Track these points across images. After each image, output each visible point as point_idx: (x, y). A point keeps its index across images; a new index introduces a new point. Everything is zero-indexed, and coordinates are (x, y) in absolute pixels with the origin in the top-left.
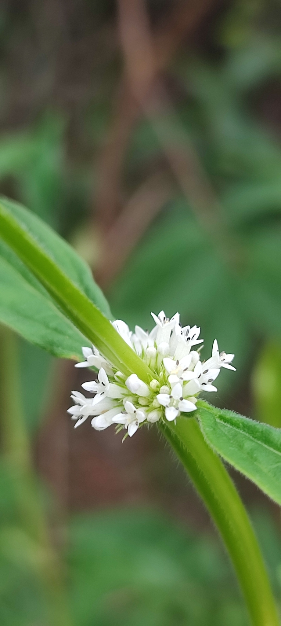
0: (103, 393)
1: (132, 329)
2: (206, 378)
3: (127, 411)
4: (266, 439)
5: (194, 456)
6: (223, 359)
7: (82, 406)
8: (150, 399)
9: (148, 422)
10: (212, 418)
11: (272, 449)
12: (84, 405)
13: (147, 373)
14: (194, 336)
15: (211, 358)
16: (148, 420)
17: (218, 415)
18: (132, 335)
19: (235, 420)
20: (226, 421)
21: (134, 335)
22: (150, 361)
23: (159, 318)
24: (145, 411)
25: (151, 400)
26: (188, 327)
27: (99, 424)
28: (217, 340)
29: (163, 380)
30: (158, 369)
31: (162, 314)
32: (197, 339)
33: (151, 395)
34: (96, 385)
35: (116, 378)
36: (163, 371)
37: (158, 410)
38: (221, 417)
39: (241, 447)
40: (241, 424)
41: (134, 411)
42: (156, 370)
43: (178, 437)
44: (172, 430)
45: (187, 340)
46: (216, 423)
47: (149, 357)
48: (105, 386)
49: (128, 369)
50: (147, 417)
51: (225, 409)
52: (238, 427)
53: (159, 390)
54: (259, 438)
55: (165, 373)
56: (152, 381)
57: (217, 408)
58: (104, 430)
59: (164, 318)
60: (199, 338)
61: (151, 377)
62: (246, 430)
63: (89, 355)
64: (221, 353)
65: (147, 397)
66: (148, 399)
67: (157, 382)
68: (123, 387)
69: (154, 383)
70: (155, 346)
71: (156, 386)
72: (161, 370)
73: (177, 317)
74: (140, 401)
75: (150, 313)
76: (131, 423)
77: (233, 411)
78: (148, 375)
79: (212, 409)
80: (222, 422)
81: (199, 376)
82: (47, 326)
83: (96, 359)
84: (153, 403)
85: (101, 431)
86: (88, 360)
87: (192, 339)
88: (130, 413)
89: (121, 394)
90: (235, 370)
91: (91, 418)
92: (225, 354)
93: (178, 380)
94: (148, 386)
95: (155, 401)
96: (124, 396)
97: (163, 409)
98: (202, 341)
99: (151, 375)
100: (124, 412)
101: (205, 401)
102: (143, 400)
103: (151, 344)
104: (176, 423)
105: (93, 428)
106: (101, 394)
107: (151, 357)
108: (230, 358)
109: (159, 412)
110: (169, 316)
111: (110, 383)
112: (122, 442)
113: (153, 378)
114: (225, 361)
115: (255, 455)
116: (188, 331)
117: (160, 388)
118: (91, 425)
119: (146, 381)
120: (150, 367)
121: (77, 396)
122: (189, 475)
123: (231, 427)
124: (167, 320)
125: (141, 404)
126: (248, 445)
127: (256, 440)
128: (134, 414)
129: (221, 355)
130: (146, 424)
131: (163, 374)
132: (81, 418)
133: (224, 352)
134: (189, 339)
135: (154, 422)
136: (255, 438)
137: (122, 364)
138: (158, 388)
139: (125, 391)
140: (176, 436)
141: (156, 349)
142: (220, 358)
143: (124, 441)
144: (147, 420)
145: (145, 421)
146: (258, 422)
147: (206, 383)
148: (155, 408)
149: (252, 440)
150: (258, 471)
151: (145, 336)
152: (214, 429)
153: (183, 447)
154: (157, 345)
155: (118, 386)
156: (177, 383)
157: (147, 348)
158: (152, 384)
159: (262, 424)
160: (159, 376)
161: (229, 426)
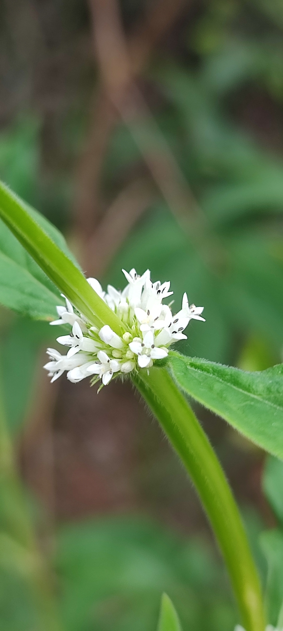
0: (78, 345)
1: (105, 289)
2: (176, 327)
3: (101, 362)
4: (236, 382)
5: (168, 410)
6: (192, 311)
7: (58, 361)
8: (123, 351)
9: (122, 373)
10: (183, 364)
11: (241, 390)
12: (59, 360)
13: (120, 326)
14: (164, 289)
15: (181, 311)
17: (190, 363)
18: (105, 295)
19: (205, 365)
20: (196, 367)
21: (107, 296)
22: (123, 316)
23: (130, 275)
24: (118, 362)
25: (125, 352)
26: (159, 282)
27: (75, 376)
28: (187, 293)
29: (136, 333)
30: (131, 324)
31: (133, 272)
32: (168, 292)
33: (124, 347)
34: (71, 339)
35: (90, 332)
36: (135, 324)
37: (132, 361)
38: (192, 365)
39: (211, 389)
40: (211, 369)
41: (108, 360)
42: (129, 325)
43: (152, 391)
44: (146, 383)
45: (158, 293)
46: (187, 369)
47: (121, 312)
48: (79, 339)
49: (101, 321)
50: (121, 367)
51: (195, 357)
52: (208, 372)
54: (228, 381)
55: (137, 326)
56: (125, 333)
57: (188, 357)
58: (80, 381)
59: (135, 274)
60: (169, 291)
61: (124, 330)
62: (216, 374)
63: (62, 313)
64: (191, 306)
65: (121, 349)
66: (122, 351)
67: (130, 334)
68: (97, 341)
69: (127, 335)
70: (127, 302)
71: (128, 337)
72: (133, 324)
73: (148, 273)
74: (114, 353)
75: (122, 270)
76: (105, 373)
77: (203, 358)
78: (121, 328)
79: (184, 358)
80: (193, 369)
81: (169, 325)
82: (22, 292)
83: (70, 316)
84: (126, 355)
85: (76, 383)
86: (62, 317)
87: (162, 293)
88: (104, 363)
89: (95, 347)
90: (204, 320)
91: (66, 372)
92: (195, 306)
93: (150, 328)
94: (121, 338)
95: (128, 352)
96: (98, 349)
97: (135, 358)
98: (172, 293)
99: (123, 327)
100: (98, 362)
101: (177, 352)
102: (117, 352)
103: (124, 300)
104: (149, 374)
105: (69, 380)
106: (76, 347)
107: (124, 312)
108: (200, 310)
109: (132, 362)
110: (140, 273)
111: (84, 336)
112: (97, 393)
113: (126, 330)
114: (194, 313)
115: (224, 395)
116: (158, 285)
117: (132, 340)
118: (67, 378)
119: (119, 334)
120: (123, 320)
121: (52, 352)
122: (164, 430)
123: (202, 372)
124: (138, 277)
125: (115, 357)
126: (218, 387)
127: (225, 382)
128: (108, 363)
129: (191, 307)
130: (120, 374)
131: (136, 327)
132: (57, 373)
133: (193, 304)
134: (159, 291)
135: (128, 372)
136: (225, 380)
137: (95, 316)
138: (131, 339)
139: (99, 345)
140: (150, 390)
141: (128, 304)
142: (190, 311)
143: (99, 392)
144: (121, 370)
145: (119, 371)
146: (228, 366)
147: (176, 331)
148: (129, 360)
149: (221, 382)
150: (227, 409)
151: (118, 295)
152: (185, 374)
153: (157, 400)
154: (129, 301)
155: (92, 340)
156: (148, 331)
157: (119, 303)
158: (125, 337)
159: (231, 367)
160: (131, 329)
161: (199, 372)
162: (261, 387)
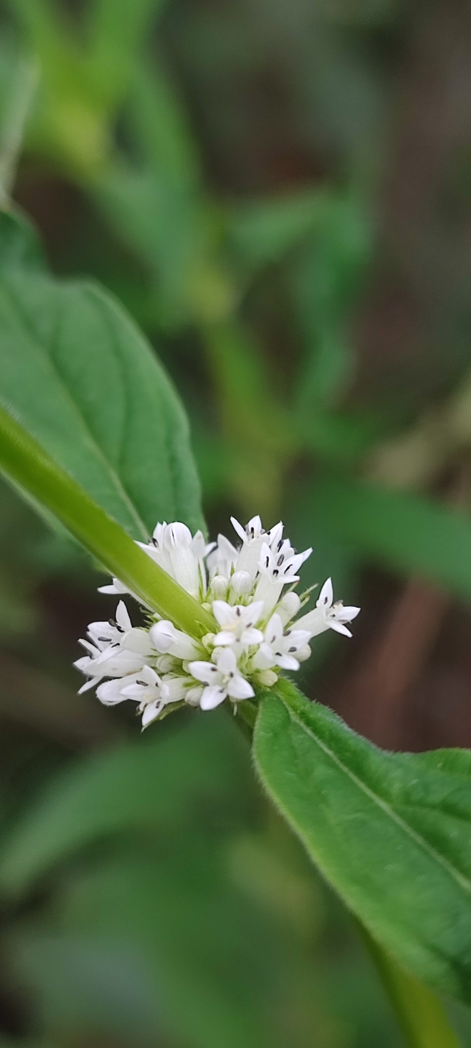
0: (118, 644)
2: (284, 644)
3: (147, 681)
6: (332, 614)
7: (95, 659)
9: (186, 703)
11: (362, 785)
13: (197, 622)
14: (288, 568)
15: (310, 614)
16: (186, 700)
19: (321, 723)
20: (308, 722)
23: (249, 531)
24: (184, 684)
27: (108, 694)
28: (332, 580)
34: (110, 629)
39: (306, 774)
40: (327, 733)
41: (155, 683)
45: (273, 574)
48: (122, 633)
50: (185, 696)
52: (321, 738)
53: (212, 652)
54: (348, 763)
56: (207, 634)
58: (115, 706)
59: (252, 529)
60: (298, 573)
61: (205, 629)
62: (332, 744)
64: (335, 603)
69: (209, 639)
71: (209, 644)
73: (279, 529)
75: (230, 517)
76: (149, 703)
78: (198, 625)
80: (301, 723)
81: (272, 640)
85: (110, 706)
87: (284, 574)
88: (150, 685)
90: (350, 634)
92: (344, 605)
93: (234, 641)
94: (197, 642)
99: (203, 625)
100: (143, 681)
101: (292, 682)
105: (97, 698)
106: (115, 646)
108: (352, 612)
110: (268, 526)
112: (141, 730)
113: (210, 630)
114: (337, 618)
115: (323, 792)
116: (282, 558)
118: (96, 695)
119: (196, 636)
123: (312, 734)
124: (262, 533)
126: (320, 771)
128: (157, 687)
129: (335, 606)
132: (89, 680)
134: (277, 572)
135: (194, 705)
136: (343, 761)
141: (231, 579)
142: (329, 612)
145: (183, 700)
147: (281, 653)
152: (276, 735)
156: (229, 646)
157: (215, 576)
158: (204, 641)
159: (361, 737)
162: (396, 788)
